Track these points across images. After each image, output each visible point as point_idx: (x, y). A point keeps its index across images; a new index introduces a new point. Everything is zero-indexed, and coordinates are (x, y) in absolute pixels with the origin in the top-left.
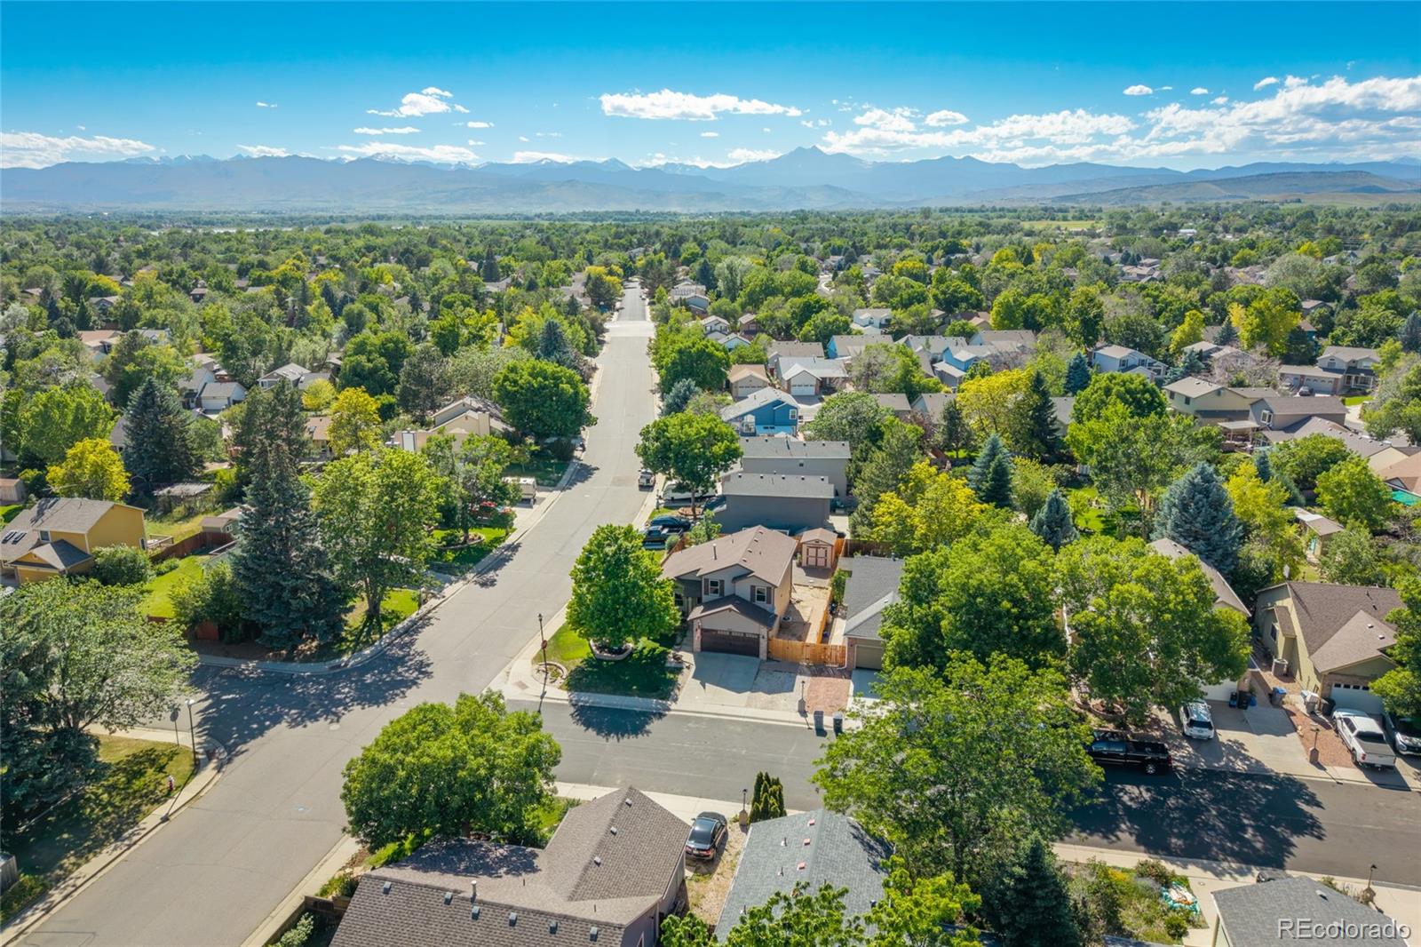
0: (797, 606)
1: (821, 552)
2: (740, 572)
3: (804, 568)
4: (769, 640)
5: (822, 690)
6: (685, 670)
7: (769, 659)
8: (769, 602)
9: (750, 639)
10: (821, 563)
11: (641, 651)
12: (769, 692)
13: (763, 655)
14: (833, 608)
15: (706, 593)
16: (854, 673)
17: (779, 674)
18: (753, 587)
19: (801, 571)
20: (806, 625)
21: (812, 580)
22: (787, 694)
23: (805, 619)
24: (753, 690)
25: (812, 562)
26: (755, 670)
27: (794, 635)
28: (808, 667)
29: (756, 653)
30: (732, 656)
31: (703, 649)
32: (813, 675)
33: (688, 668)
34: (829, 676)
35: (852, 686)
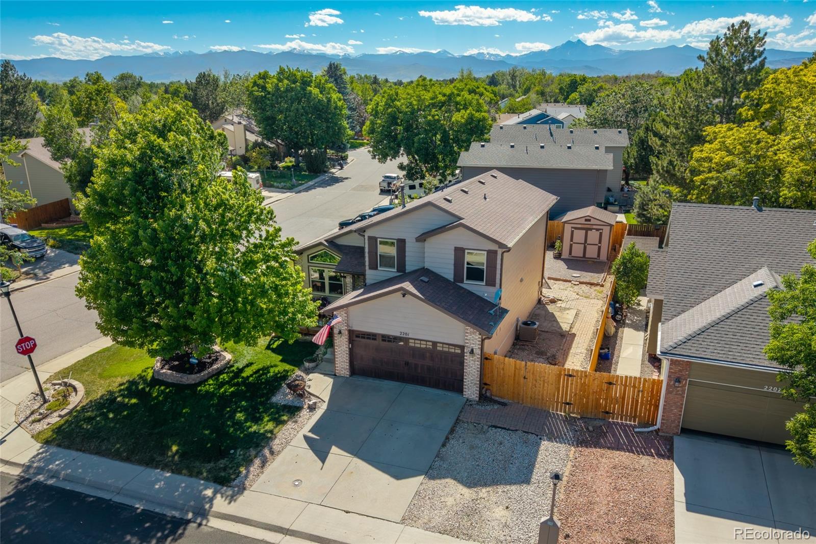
0: (551, 308)
1: (593, 236)
2: (438, 220)
3: (565, 260)
4: (485, 359)
5: (603, 486)
6: (305, 412)
7: (484, 398)
8: (491, 283)
9: (445, 356)
10: (592, 252)
11: (241, 370)
12: (470, 483)
13: (471, 390)
14: (616, 311)
15: (374, 267)
16: (680, 443)
17: (500, 435)
18: (460, 252)
19: (561, 265)
20: (566, 338)
21: (576, 274)
22: (514, 490)
23: (565, 327)
24: (432, 472)
25: (578, 251)
26: (448, 423)
27: (541, 354)
28: (569, 421)
29: (456, 385)
30: (410, 388)
31: (355, 370)
32: (581, 443)
33: (312, 408)
34: (618, 447)
35: (679, 481)
